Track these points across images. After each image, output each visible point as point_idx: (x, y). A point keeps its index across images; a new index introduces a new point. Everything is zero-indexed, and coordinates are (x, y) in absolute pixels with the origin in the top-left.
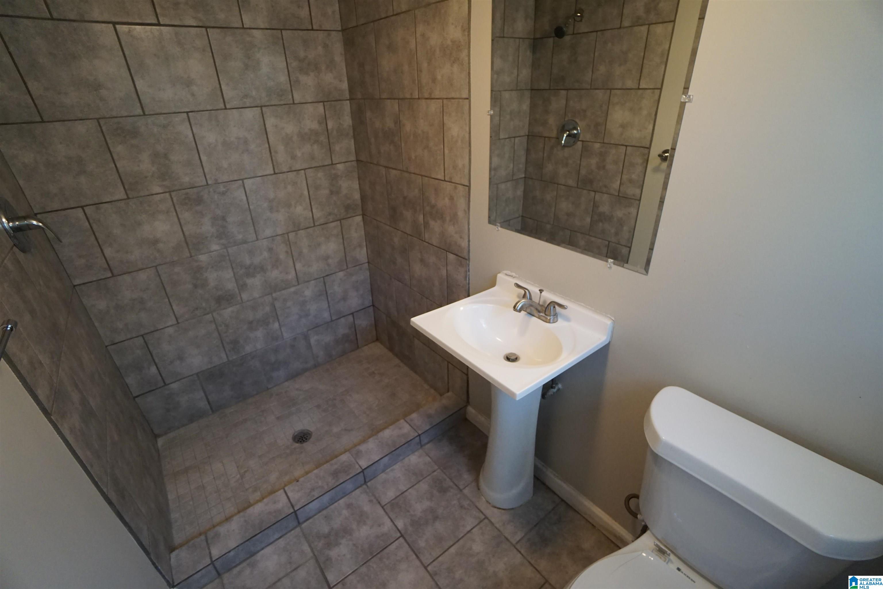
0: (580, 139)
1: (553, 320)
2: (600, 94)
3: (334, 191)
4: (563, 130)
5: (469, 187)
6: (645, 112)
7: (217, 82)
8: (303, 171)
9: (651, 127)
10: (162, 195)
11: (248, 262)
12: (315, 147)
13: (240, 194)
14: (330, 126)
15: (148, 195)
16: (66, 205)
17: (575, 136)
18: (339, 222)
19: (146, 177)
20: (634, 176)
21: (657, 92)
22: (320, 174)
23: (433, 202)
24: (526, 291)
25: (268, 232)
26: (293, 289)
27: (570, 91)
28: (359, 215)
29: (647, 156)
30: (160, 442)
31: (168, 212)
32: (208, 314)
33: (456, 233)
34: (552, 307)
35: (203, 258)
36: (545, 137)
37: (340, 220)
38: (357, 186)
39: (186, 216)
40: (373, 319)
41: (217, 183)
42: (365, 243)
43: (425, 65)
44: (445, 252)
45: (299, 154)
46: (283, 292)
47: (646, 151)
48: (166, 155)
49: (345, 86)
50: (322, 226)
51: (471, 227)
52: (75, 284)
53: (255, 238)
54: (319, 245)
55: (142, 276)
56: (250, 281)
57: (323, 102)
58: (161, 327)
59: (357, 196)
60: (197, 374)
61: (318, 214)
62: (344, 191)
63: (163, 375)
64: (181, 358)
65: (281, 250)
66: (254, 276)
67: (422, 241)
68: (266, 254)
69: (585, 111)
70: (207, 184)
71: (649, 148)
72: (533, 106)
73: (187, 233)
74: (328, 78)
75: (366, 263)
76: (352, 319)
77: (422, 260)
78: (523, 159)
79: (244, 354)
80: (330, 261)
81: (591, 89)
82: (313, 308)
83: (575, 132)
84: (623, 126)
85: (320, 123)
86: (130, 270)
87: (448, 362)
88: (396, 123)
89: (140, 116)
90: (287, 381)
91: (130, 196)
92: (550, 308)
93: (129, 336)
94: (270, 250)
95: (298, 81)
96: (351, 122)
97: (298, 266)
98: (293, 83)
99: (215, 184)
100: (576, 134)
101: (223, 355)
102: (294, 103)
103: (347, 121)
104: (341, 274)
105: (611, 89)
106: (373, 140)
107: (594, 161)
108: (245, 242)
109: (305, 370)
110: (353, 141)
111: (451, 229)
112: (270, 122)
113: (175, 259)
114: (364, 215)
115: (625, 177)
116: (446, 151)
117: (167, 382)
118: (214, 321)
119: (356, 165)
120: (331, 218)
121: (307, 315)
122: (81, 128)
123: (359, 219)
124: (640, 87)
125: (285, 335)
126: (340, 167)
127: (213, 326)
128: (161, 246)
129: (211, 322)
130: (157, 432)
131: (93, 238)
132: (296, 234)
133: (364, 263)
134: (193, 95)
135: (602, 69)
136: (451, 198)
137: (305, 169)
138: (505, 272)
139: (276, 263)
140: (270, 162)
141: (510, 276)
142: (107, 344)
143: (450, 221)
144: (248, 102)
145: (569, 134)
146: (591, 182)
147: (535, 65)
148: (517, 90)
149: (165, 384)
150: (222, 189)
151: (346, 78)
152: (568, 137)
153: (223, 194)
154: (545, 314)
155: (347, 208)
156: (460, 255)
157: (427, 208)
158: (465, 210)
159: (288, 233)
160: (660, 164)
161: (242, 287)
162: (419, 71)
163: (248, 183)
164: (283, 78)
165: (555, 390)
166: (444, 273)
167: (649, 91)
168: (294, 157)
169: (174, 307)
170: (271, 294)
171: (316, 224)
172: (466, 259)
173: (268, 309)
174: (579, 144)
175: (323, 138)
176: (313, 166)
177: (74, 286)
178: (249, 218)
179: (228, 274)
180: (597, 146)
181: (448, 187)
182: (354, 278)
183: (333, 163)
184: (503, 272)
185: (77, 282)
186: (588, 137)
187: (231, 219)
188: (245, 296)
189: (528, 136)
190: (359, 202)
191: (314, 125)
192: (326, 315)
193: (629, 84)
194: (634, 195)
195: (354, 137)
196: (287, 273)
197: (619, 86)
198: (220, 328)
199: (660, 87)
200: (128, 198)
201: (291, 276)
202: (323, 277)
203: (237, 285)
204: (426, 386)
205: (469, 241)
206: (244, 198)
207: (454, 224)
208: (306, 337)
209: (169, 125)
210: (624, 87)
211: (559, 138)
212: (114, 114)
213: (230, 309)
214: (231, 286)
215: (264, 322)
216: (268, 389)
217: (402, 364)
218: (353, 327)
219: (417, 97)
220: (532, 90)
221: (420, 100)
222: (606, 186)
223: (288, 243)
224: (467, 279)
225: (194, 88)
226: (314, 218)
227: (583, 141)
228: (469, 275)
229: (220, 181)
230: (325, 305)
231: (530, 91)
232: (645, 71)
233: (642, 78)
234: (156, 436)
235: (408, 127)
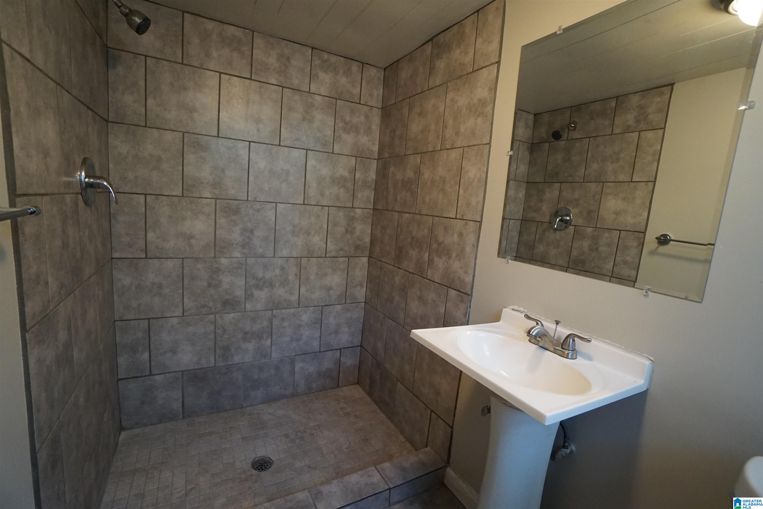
0: (572, 224)
1: (572, 355)
2: (593, 187)
3: (349, 230)
4: (556, 214)
5: (480, 222)
6: (638, 201)
7: (279, 125)
8: (327, 208)
9: (646, 214)
10: (209, 200)
11: (260, 275)
12: (342, 190)
13: (271, 215)
14: (357, 176)
15: (199, 198)
16: (134, 190)
17: (566, 222)
18: (347, 258)
19: (202, 183)
20: (629, 259)
21: (651, 184)
22: (341, 214)
23: (441, 239)
24: (539, 322)
25: (285, 253)
26: (292, 311)
27: (563, 184)
28: (366, 257)
29: (642, 240)
30: (123, 435)
31: (209, 215)
32: (212, 314)
33: (461, 268)
34: (571, 340)
35: (224, 261)
36: (538, 222)
37: (349, 257)
38: (369, 231)
39: (222, 221)
40: (358, 360)
41: (255, 201)
42: (365, 284)
43: (451, 122)
44: (447, 288)
45: (327, 193)
46: (283, 311)
47: (641, 235)
48: (223, 169)
49: (376, 148)
50: (332, 259)
51: (477, 261)
52: (114, 257)
53: (272, 255)
54: (326, 275)
55: (170, 264)
56: (257, 293)
57: (356, 157)
58: (168, 316)
59: (368, 240)
60: (183, 372)
61: (331, 246)
62: (358, 233)
63: (153, 364)
64: (174, 351)
65: (292, 271)
66: (261, 289)
67: (424, 278)
68: (277, 271)
69: (577, 200)
70: (247, 200)
71: (644, 233)
72: (528, 196)
73: (218, 236)
74: (364, 139)
75: (364, 302)
76: (339, 354)
77: (421, 298)
78: (516, 240)
79: (231, 363)
80: (332, 292)
81: (584, 182)
82: (306, 333)
83: (568, 218)
84: (617, 213)
85: (350, 172)
86: (161, 256)
87: (432, 411)
88: (415, 173)
89: (215, 136)
90: (262, 403)
91: (184, 195)
92: (569, 340)
93: (137, 317)
94: (283, 269)
95: (340, 137)
96: (375, 177)
97: (303, 289)
98: (336, 138)
99: (254, 201)
100: (568, 220)
101: (212, 359)
102: (333, 153)
103: (372, 176)
104: (339, 307)
105: (603, 182)
106: (392, 190)
107: (586, 244)
108: (263, 257)
109: (283, 397)
110: (373, 192)
111: (456, 265)
112: (311, 162)
113: (201, 256)
114: (370, 257)
115: (618, 259)
116: (461, 192)
117: (154, 372)
118: (215, 323)
119: (372, 212)
120: (341, 253)
121: (298, 340)
122: (169, 136)
123: (365, 260)
124: (633, 180)
125: (274, 355)
126: (358, 211)
127: (212, 328)
128: (193, 241)
129: (211, 323)
130: (124, 424)
131: (143, 222)
132: (309, 260)
133: (362, 302)
134: (258, 130)
135: (595, 166)
136: (461, 235)
137: (329, 206)
138: (512, 307)
139: (285, 282)
140: (303, 194)
141: (517, 311)
142: (116, 318)
143: (457, 256)
144: (298, 144)
145: (561, 219)
146: (583, 262)
147: (532, 163)
148: (515, 180)
149: (151, 374)
150: (257, 206)
151: (378, 143)
152: (560, 222)
153: (258, 211)
154: (562, 348)
155: (357, 248)
156: (462, 290)
157: (435, 246)
158: (473, 245)
159: (301, 258)
160: (657, 248)
161: (249, 296)
162: (445, 127)
163: (280, 207)
164: (329, 133)
165: (568, 451)
166: (442, 310)
167: (642, 183)
168: (322, 195)
169: (185, 300)
170: (272, 310)
171: (327, 256)
172: (469, 295)
173: (265, 323)
174: (571, 228)
175: (350, 185)
176: (337, 205)
177: (112, 258)
178: (273, 237)
179: (241, 282)
180: (590, 230)
181: (459, 224)
182: (349, 314)
183: (354, 207)
184: (509, 307)
185: (116, 255)
186: (580, 222)
187: (257, 233)
188: (249, 306)
189: (522, 220)
190: (368, 245)
191: (346, 174)
192: (316, 344)
193: (622, 177)
194: (629, 276)
195: (375, 189)
196: (291, 294)
197: (612, 179)
198: (218, 331)
199: (653, 180)
200: (183, 196)
201: (295, 298)
202: (322, 306)
203: (245, 294)
204: (402, 439)
205: (474, 276)
206: (274, 219)
207: (460, 260)
208: (292, 363)
209: (233, 148)
210: (617, 181)
211: (551, 223)
212: (197, 131)
213: (232, 315)
214: (239, 293)
215: (259, 336)
216: (242, 407)
217: (379, 411)
218: (339, 363)
219: (440, 149)
220: (527, 183)
221: (442, 151)
222: (598, 267)
223: (299, 266)
224: (467, 315)
225: (261, 125)
226: (327, 250)
227: (575, 226)
228: (469, 312)
229: (258, 200)
230: (317, 334)
231: (526, 183)
232: (637, 166)
233: (635, 172)
234: (122, 429)
235: (427, 175)
